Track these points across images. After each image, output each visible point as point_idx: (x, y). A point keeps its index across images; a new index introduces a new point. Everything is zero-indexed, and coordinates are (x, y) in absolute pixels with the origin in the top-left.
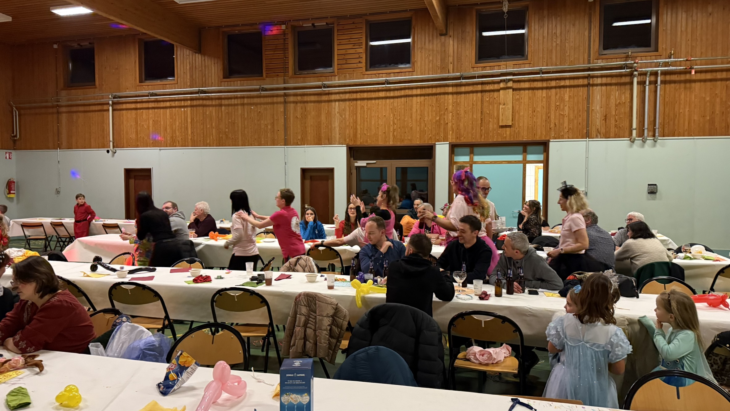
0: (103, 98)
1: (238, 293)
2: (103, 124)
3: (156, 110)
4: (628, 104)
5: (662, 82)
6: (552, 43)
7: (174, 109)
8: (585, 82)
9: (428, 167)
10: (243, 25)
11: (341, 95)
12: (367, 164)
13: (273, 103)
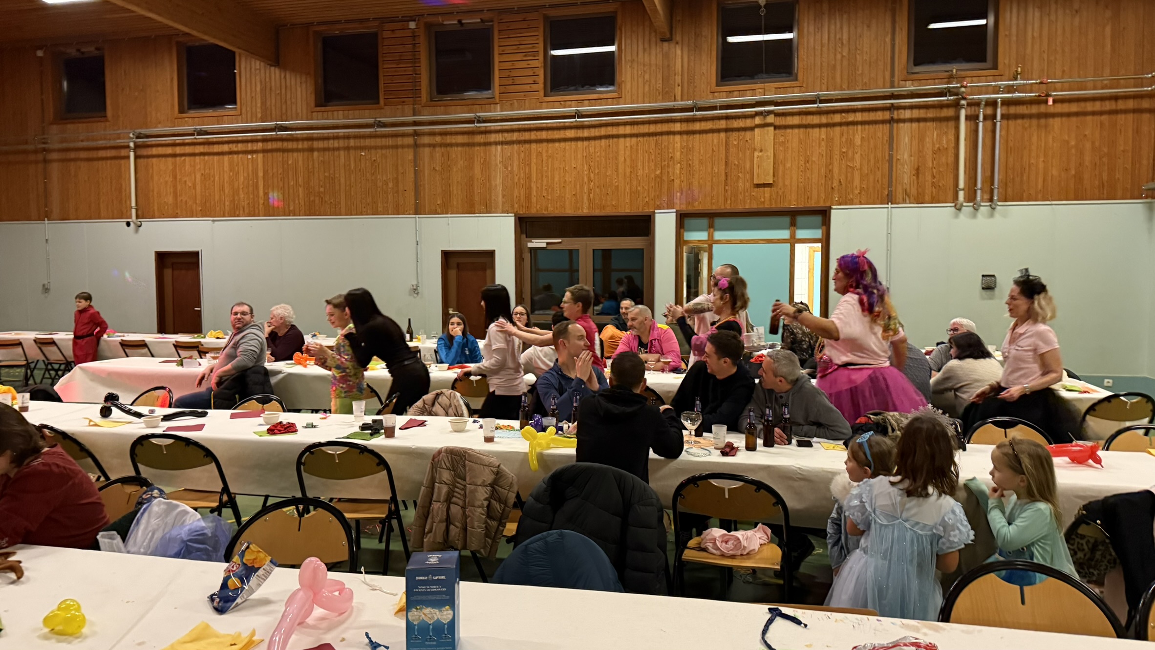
0: (119, 138)
1: (340, 450)
2: (120, 178)
3: (206, 157)
4: (951, 152)
5: (1003, 116)
6: (835, 55)
7: (235, 156)
8: (887, 115)
9: (643, 249)
10: (348, 21)
11: (506, 135)
12: (548, 244)
13: (396, 147)
